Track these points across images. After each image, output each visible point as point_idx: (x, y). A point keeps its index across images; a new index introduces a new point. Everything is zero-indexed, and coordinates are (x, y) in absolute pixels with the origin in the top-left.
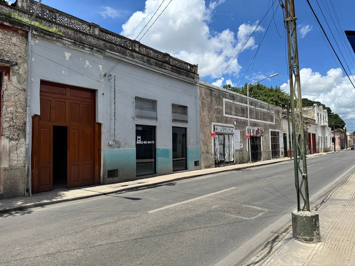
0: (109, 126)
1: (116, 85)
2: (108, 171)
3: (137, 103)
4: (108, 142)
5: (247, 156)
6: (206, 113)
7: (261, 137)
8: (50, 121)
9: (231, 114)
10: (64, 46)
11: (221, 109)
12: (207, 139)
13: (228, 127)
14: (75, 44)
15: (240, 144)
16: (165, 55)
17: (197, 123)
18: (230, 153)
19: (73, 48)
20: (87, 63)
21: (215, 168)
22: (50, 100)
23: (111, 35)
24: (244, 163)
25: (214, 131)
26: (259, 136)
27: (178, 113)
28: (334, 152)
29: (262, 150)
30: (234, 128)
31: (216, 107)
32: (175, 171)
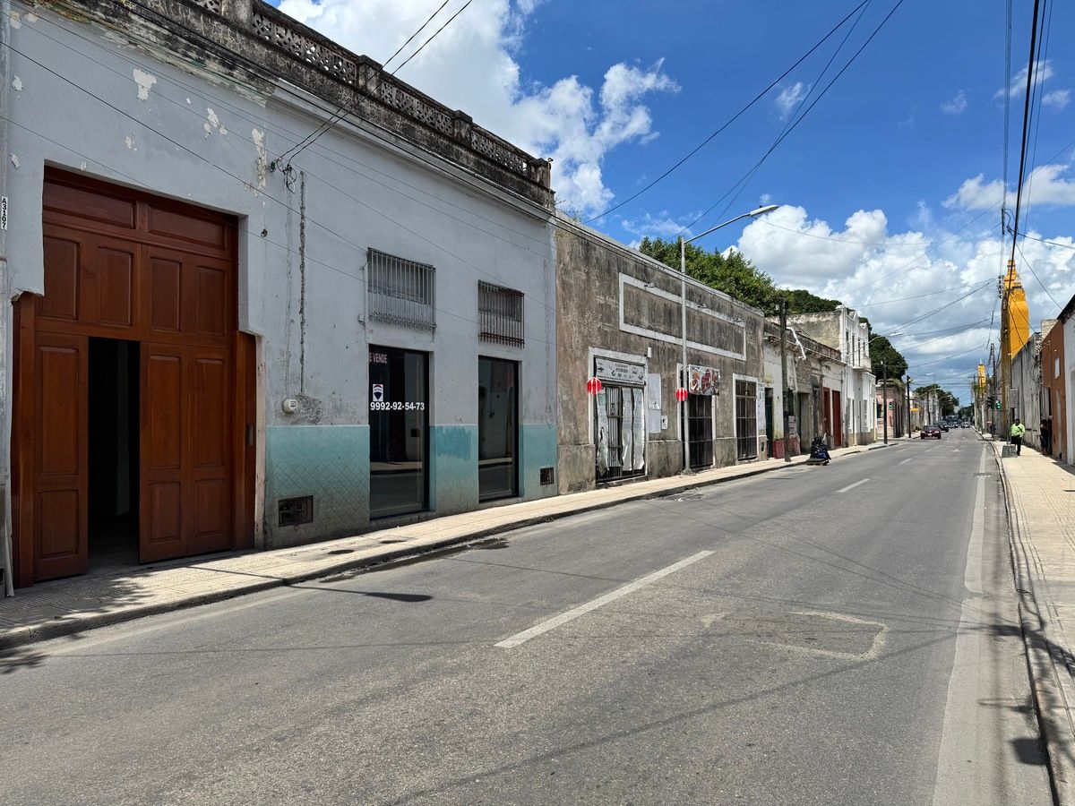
0: (284, 347)
1: (306, 205)
2: (280, 501)
3: (375, 271)
4: (279, 403)
5: (677, 452)
6: (572, 317)
7: (713, 396)
8: (77, 319)
9: (639, 325)
10: (133, 47)
11: (613, 306)
12: (575, 398)
13: (630, 363)
14: (170, 42)
15: (659, 417)
16: (458, 118)
17: (548, 349)
18: (636, 444)
19: (165, 58)
20: (212, 116)
21: (597, 491)
22: (78, 244)
23: (289, 31)
24: (670, 476)
25: (595, 376)
26: (708, 393)
27: (495, 312)
28: (882, 444)
29: (714, 437)
30: (646, 366)
31: (601, 300)
32: (486, 501)
